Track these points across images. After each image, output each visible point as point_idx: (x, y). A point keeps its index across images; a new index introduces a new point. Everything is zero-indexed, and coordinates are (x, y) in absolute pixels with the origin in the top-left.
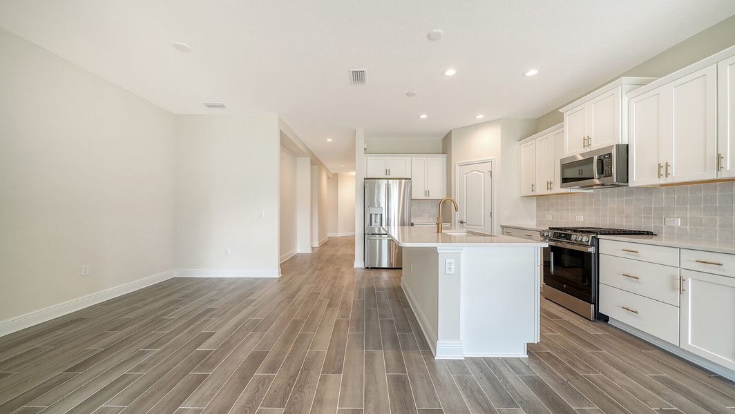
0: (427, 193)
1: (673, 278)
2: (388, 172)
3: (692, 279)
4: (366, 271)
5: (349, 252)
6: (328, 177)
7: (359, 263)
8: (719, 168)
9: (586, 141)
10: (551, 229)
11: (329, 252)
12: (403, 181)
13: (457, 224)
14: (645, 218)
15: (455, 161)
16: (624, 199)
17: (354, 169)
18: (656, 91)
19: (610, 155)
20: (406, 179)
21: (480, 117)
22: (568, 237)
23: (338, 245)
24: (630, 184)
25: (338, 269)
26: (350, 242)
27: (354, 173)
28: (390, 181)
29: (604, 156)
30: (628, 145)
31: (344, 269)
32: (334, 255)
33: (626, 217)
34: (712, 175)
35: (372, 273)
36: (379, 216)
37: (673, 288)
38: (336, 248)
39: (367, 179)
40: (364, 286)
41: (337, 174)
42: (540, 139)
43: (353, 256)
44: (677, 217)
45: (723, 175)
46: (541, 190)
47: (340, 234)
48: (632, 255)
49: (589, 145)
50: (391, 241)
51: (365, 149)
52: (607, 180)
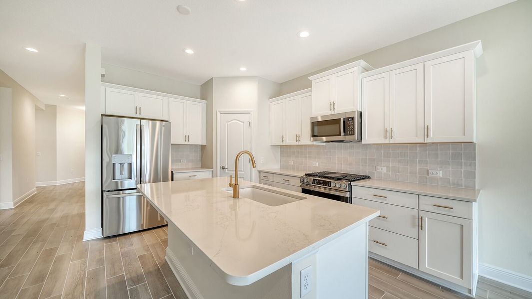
0: (187, 138)
1: (414, 217)
2: (138, 110)
3: (428, 218)
4: (105, 244)
5: (75, 210)
6: (37, 110)
7: (92, 232)
8: (427, 135)
9: (332, 106)
10: (306, 175)
11: (36, 215)
12: (158, 123)
13: (219, 170)
14: (362, 165)
15: (217, 108)
16: (348, 151)
17: (82, 102)
18: (382, 75)
19: (353, 119)
20: (162, 121)
21: (243, 69)
22: (329, 184)
23: (53, 200)
24: (364, 142)
25: (50, 253)
26: (77, 194)
27: (83, 108)
28: (143, 122)
29: (348, 119)
30: (361, 113)
31: (62, 250)
32: (44, 221)
33: (349, 165)
34: (420, 140)
35: (116, 245)
36: (126, 166)
37: (414, 226)
38: (52, 206)
39: (106, 115)
40: (104, 283)
41: (56, 106)
42: (288, 99)
43: (82, 216)
44: (384, 166)
45: (428, 140)
46: (290, 141)
47: (59, 182)
48: (381, 200)
49: (334, 109)
50: (141, 198)
51: (103, 76)
52: (348, 138)
